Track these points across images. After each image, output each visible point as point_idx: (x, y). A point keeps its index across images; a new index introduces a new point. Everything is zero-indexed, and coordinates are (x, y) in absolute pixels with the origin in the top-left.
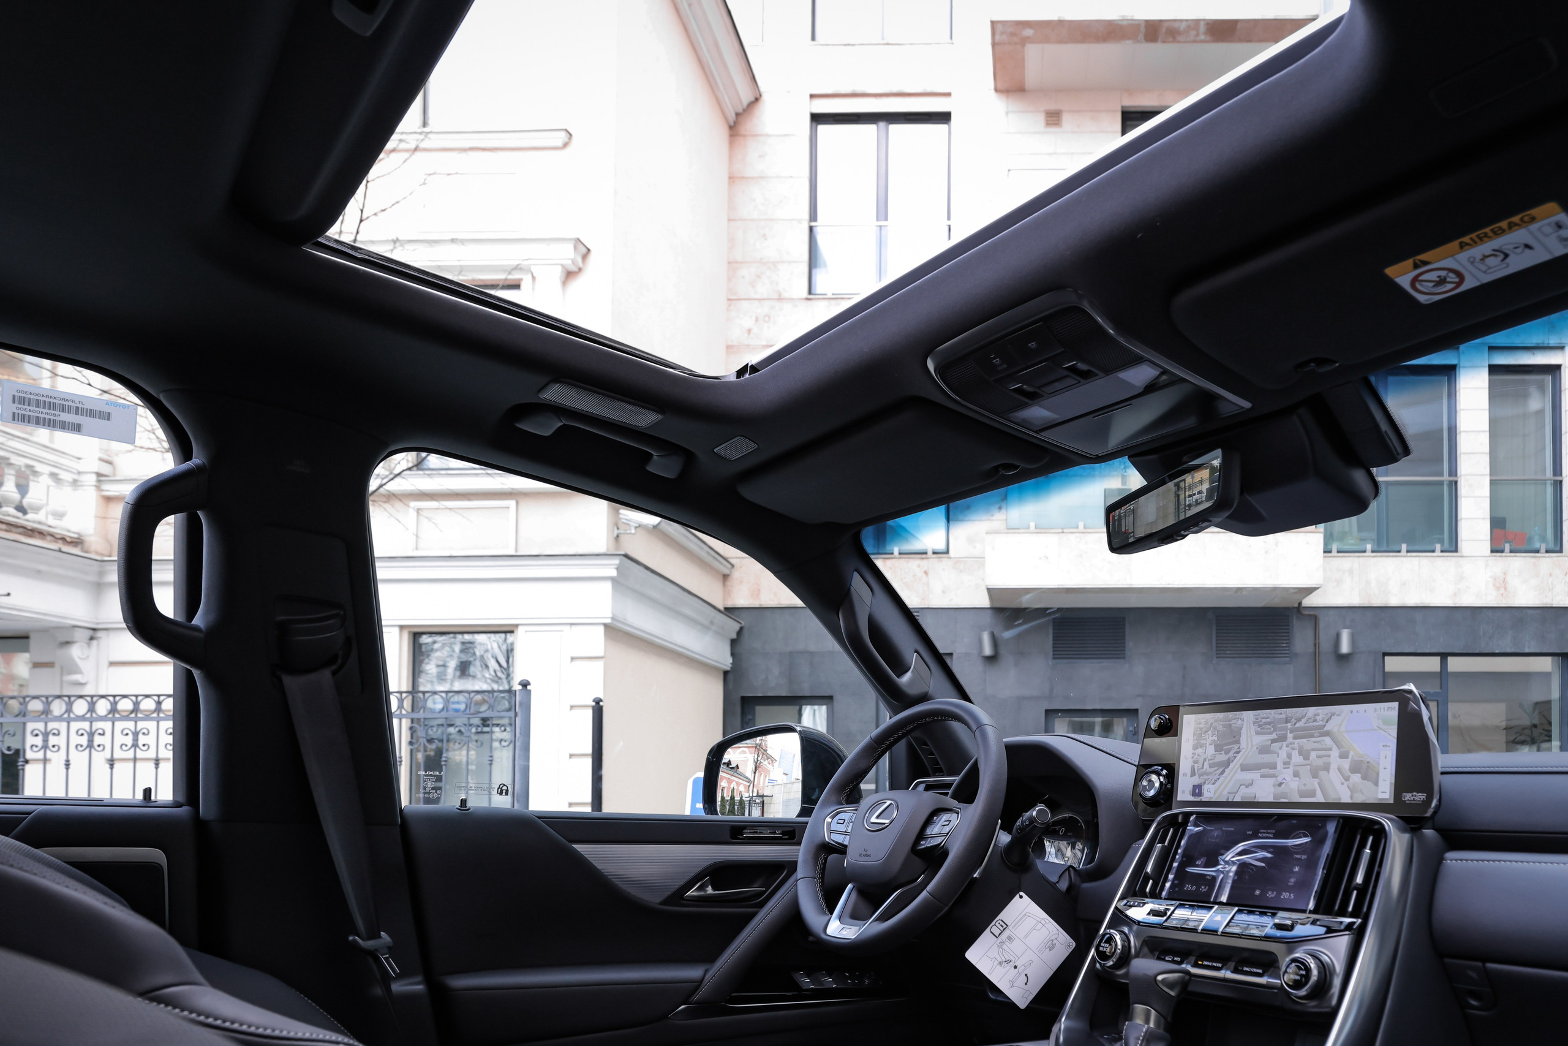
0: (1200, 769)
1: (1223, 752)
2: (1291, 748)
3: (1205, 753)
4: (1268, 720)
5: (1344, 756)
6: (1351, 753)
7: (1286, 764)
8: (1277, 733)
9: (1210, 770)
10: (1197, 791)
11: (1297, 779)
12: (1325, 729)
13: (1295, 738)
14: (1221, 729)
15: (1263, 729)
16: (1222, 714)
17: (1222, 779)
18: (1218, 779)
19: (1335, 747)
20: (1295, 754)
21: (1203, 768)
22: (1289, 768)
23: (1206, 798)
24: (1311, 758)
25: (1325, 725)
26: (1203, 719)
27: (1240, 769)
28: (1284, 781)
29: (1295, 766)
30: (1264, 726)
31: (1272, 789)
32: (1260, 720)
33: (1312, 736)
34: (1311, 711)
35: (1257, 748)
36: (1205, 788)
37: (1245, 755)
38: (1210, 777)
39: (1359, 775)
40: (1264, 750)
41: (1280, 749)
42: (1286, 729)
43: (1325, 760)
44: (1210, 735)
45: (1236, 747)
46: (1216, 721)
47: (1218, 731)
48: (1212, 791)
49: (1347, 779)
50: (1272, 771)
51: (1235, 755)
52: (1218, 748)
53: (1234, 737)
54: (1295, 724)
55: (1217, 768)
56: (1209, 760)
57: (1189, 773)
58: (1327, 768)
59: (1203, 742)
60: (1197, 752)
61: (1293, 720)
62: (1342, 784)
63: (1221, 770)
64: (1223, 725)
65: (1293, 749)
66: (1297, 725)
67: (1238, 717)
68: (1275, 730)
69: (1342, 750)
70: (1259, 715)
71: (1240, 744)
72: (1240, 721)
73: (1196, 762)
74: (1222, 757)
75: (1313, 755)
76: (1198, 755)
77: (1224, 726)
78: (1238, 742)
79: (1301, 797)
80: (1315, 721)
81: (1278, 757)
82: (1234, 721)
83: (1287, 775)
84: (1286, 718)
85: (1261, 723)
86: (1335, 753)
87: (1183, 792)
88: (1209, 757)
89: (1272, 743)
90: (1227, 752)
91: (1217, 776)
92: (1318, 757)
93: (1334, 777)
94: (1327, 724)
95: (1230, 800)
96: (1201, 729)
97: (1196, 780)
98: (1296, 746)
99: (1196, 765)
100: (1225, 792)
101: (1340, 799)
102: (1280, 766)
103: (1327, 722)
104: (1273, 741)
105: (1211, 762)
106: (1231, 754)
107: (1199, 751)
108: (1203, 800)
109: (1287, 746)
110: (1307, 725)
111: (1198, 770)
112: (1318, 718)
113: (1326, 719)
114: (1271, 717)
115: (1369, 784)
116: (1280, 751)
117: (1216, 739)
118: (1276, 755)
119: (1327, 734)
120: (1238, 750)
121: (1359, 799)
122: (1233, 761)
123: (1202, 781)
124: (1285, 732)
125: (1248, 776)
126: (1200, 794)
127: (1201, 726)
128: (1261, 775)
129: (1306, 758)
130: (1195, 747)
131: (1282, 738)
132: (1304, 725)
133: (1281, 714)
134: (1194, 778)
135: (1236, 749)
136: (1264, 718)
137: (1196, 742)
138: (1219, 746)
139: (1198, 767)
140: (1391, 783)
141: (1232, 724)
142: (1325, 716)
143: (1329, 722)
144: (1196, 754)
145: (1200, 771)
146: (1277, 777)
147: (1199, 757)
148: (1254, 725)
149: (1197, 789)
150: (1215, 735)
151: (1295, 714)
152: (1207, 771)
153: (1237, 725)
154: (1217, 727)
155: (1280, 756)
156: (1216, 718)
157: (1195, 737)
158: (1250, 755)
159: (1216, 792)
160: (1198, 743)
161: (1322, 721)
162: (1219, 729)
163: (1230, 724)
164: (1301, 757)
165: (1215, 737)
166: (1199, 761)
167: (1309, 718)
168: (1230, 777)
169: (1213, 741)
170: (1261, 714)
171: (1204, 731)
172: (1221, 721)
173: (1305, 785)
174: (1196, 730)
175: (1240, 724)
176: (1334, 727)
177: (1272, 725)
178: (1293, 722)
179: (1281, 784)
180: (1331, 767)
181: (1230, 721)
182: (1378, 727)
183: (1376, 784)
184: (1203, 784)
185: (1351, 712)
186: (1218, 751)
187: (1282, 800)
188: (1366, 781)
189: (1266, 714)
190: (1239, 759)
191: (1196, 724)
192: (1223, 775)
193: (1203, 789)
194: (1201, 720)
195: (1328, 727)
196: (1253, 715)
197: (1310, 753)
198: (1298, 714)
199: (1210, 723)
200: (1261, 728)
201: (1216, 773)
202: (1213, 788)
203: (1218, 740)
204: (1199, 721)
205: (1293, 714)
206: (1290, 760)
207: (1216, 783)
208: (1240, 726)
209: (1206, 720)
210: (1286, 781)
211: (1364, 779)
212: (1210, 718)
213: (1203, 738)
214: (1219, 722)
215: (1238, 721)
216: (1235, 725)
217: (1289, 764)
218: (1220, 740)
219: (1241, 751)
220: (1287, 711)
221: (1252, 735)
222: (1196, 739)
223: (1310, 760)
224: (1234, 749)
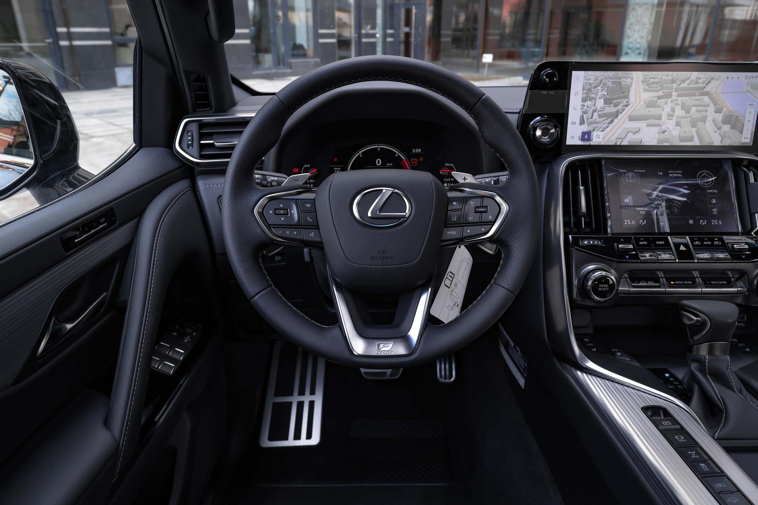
0: (590, 118)
2: (675, 103)
3: (594, 105)
4: (656, 80)
5: (718, 111)
6: (724, 109)
7: (670, 116)
8: (664, 91)
9: (598, 120)
10: (586, 137)
11: (679, 127)
12: (705, 90)
13: (679, 96)
14: (611, 86)
15: (652, 87)
16: (612, 72)
17: (611, 127)
18: (607, 127)
19: (712, 105)
20: (678, 108)
21: (592, 118)
22: (672, 119)
23: (595, 142)
24: (691, 112)
25: (705, 87)
26: (592, 75)
27: (628, 119)
28: (666, 130)
29: (677, 118)
30: (651, 85)
31: (657, 136)
32: (648, 79)
33: (694, 95)
35: (645, 103)
36: (594, 134)
37: (633, 107)
38: (600, 125)
39: (729, 126)
40: (650, 104)
41: (666, 104)
42: (671, 88)
43: (703, 114)
44: (600, 90)
45: (625, 101)
46: (606, 78)
47: (608, 87)
48: (601, 137)
49: (719, 128)
50: (656, 122)
51: (624, 108)
52: (607, 102)
53: (624, 93)
54: (680, 84)
55: (606, 118)
56: (598, 111)
57: (578, 122)
58: (704, 120)
59: (593, 95)
60: (586, 104)
61: (678, 81)
62: (715, 132)
63: (609, 120)
65: (677, 104)
66: (682, 86)
67: (627, 75)
68: (661, 88)
69: (717, 106)
70: (648, 75)
71: (628, 98)
72: (629, 79)
73: (585, 112)
74: (611, 109)
75: (694, 109)
76: (588, 107)
77: (613, 83)
78: (627, 97)
79: (681, 142)
81: (663, 110)
82: (623, 79)
83: (670, 125)
84: (673, 79)
85: (649, 82)
86: (711, 109)
87: (572, 137)
88: (598, 109)
89: (658, 99)
90: (616, 105)
91: (606, 125)
92: (698, 111)
93: (709, 126)
94: (707, 86)
95: (618, 144)
96: (590, 84)
97: (585, 128)
98: (679, 102)
99: (585, 116)
100: (614, 138)
101: (713, 143)
102: (664, 117)
103: (707, 84)
104: (659, 98)
105: (600, 113)
106: (620, 107)
107: (588, 103)
108: (592, 144)
109: (672, 102)
110: (690, 86)
111: (587, 119)
112: (699, 81)
114: (658, 77)
115: (737, 132)
116: (665, 106)
117: (606, 93)
118: (662, 109)
119: (707, 94)
120: (627, 104)
121: (727, 142)
122: (621, 113)
123: (592, 129)
124: (670, 91)
125: (634, 125)
126: (589, 139)
127: (591, 82)
128: (647, 124)
129: (688, 111)
130: (584, 100)
131: (668, 96)
132: (687, 86)
133: (668, 76)
134: (583, 126)
135: (625, 103)
136: (652, 78)
137: (586, 95)
138: (609, 99)
139: (587, 117)
140: (752, 132)
141: (622, 81)
142: (706, 80)
143: (708, 85)
144: (586, 106)
145: (589, 120)
146: (661, 126)
147: (588, 109)
148: (642, 84)
149: (586, 135)
150: (605, 90)
151: (680, 77)
152: (596, 121)
153: (626, 83)
154: (607, 83)
155: (665, 110)
156: (606, 76)
157: (585, 91)
158: (638, 107)
159: (604, 138)
160: (587, 96)
161: (703, 83)
162: (609, 85)
163: (620, 81)
164: (684, 111)
165: (605, 91)
166: (588, 112)
167: (692, 81)
168: (618, 126)
169: (602, 95)
170: (650, 75)
171: (594, 86)
172: (611, 79)
173: (685, 132)
174: (586, 84)
175: (629, 82)
176: (713, 88)
177: (659, 84)
178: (678, 83)
179: (665, 130)
180: (708, 119)
181: (620, 79)
182: (747, 91)
183: (741, 132)
184: (592, 131)
185: (728, 78)
186: (607, 104)
187: (665, 144)
188: (733, 130)
189: (655, 75)
190: (628, 111)
191: (585, 80)
192: (611, 124)
193: (592, 136)
194: (590, 76)
195: (707, 89)
196: (642, 75)
197: (691, 108)
198: (683, 77)
199: (599, 80)
200: (649, 86)
201: (604, 122)
202: (601, 134)
203: (608, 94)
204: (588, 77)
205: (679, 76)
206: (673, 113)
207: (604, 130)
208: (630, 83)
209: (596, 77)
210: (668, 130)
211: (732, 128)
212: (600, 75)
213: (593, 92)
214: (609, 79)
215: (627, 79)
216: (624, 83)
217: (672, 116)
218: (610, 94)
219: (630, 104)
220: (673, 74)
221: (641, 91)
222: (586, 93)
223: (691, 113)
224: (623, 103)
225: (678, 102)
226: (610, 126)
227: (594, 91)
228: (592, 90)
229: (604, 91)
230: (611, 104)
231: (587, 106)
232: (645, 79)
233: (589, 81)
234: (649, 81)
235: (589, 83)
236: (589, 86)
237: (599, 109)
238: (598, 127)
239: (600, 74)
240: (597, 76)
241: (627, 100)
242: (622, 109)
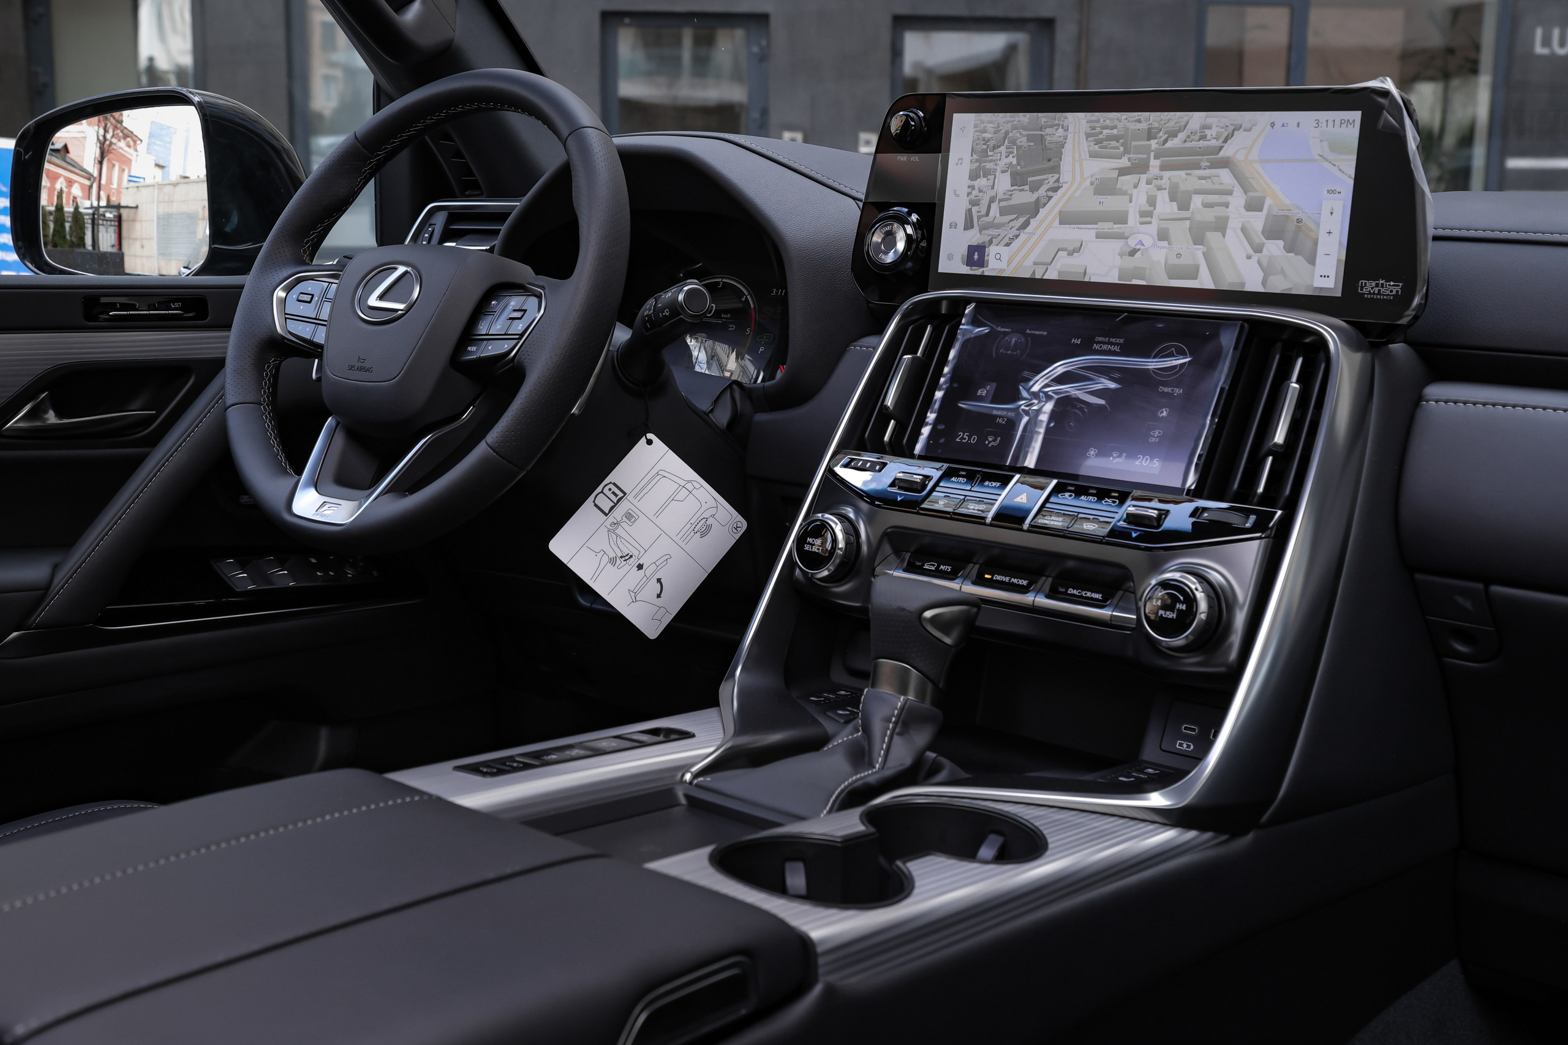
0: (983, 216)
1: (1027, 187)
2: (1155, 186)
3: (993, 187)
4: (1115, 131)
5: (1254, 206)
6: (1268, 202)
7: (1146, 215)
9: (999, 218)
10: (976, 257)
11: (1165, 243)
12: (1221, 154)
13: (1163, 168)
14: (1026, 145)
15: (1105, 147)
16: (1028, 115)
17: (1023, 236)
18: (1017, 236)
19: (1238, 191)
20: (1163, 197)
21: (987, 214)
22: (1150, 223)
23: (991, 271)
24: (1192, 206)
25: (1221, 148)
26: (990, 122)
27: (1058, 221)
28: (1138, 247)
29: (1161, 220)
30: (1105, 143)
31: (1117, 261)
32: (1098, 130)
33: (1197, 166)
34: (1197, 119)
35: (1092, 184)
36: (992, 251)
37: (1071, 191)
38: (1002, 232)
39: (1281, 243)
40: (1104, 188)
41: (1136, 186)
42: (1148, 150)
43: (1219, 211)
44: (1004, 155)
45: (1051, 178)
46: (1015, 128)
47: (1019, 148)
48: (1005, 259)
49: (1258, 249)
50: (1117, 228)
51: (1050, 193)
52: (1018, 179)
53: (1049, 160)
54: (1165, 141)
55: (1014, 216)
56: (1000, 201)
57: (961, 223)
58: (1221, 226)
59: (989, 166)
60: (977, 182)
61: (1161, 134)
62: (1249, 257)
63: (1022, 220)
64: (1028, 136)
65: (1159, 188)
66: (1169, 144)
67: (1057, 122)
68: (1127, 151)
69: (1251, 194)
70: (1099, 121)
71: (1059, 173)
72: (1060, 130)
73: (974, 203)
74: (1024, 197)
75: (1197, 201)
76: (980, 191)
77: (1030, 138)
78: (1056, 169)
79: (1169, 279)
80: (1203, 137)
81: (1131, 202)
82: (1048, 130)
83: (1145, 235)
84: (1149, 130)
85: (1101, 136)
86: (1238, 200)
87: (950, 257)
88: (1000, 196)
89: (1119, 175)
90: (1034, 188)
91: (1014, 232)
92: (1204, 204)
93: (1234, 243)
94: (1226, 146)
95: (1038, 276)
96: (986, 141)
97: (974, 237)
98: (1165, 182)
99: (974, 209)
100: (1029, 262)
101: (1243, 284)
102: (1133, 218)
103: (1225, 141)
104: (1123, 172)
105: (1003, 204)
106: (1042, 191)
107: (982, 182)
108: (985, 274)
109: (1149, 183)
110: (1188, 145)
111: (979, 218)
112: (1208, 132)
113: (1226, 134)
114: (1120, 125)
115: (1299, 261)
116: (1135, 192)
117: (1014, 161)
118: (1127, 198)
119: (1225, 163)
120: (1056, 185)
121: (1278, 286)
122: (1045, 204)
123: (988, 239)
124: (1145, 156)
125: (1071, 234)
126: (981, 263)
127: (987, 135)
128: (1097, 233)
129: (1184, 206)
130: (974, 176)
131: (1143, 168)
132: (1178, 144)
133: (1139, 121)
134: (968, 231)
135: (1051, 184)
136: (1106, 127)
137: (977, 164)
138: (1020, 175)
139: (978, 212)
140: (1339, 261)
141: (1047, 135)
142: (1223, 130)
143: (1229, 142)
144: (976, 188)
145: (983, 219)
146: (1127, 238)
147: (982, 194)
148: (1087, 140)
149: (976, 253)
150: (1013, 155)
151: (1165, 124)
152: (996, 221)
153: (1055, 139)
154: (1017, 139)
155: (1134, 200)
156: (1015, 123)
157: (975, 156)
158: (1078, 193)
159: (1010, 261)
160: (980, 166)
161: (1217, 139)
162: (1021, 144)
163: (1042, 135)
164: (1175, 204)
165: (1013, 157)
166: (981, 202)
167: (1192, 133)
168: (1038, 233)
169: (1008, 166)
170: (1102, 120)
171: (992, 145)
172: (1025, 129)
173: (1179, 255)
174: (978, 142)
175: (1061, 137)
176: (1238, 150)
177: (1121, 141)
178: (1161, 137)
179: (1135, 249)
180: (1230, 225)
181: (1041, 131)
182: (1321, 156)
183: (1312, 261)
184: (987, 244)
185: (1273, 125)
186: (1016, 185)
187: (1135, 282)
188: (1292, 254)
189: (1112, 119)
190: (1058, 202)
191: (976, 131)
192: (1025, 231)
193: (986, 255)
194: (986, 125)
195: (1227, 151)
196: (1086, 121)
197: (1190, 198)
198: (1171, 124)
199: (1003, 132)
200: (1101, 146)
201: (1011, 224)
202: (1005, 252)
203: (1018, 164)
204: (982, 126)
205: (1163, 122)
206: (1152, 208)
207: (1011, 243)
208: (1061, 139)
209: (996, 126)
210: (1142, 247)
211: (1289, 249)
212: (1004, 122)
213: (991, 158)
214: (1020, 130)
215: (1057, 129)
216: (1051, 139)
217: (1149, 214)
218: (1022, 163)
219: (1062, 187)
220: (1151, 117)
221: (1083, 158)
222: (977, 161)
223: (1191, 210)
224: (1049, 182)
225: (1163, 181)
226: (1022, 234)
227: (992, 156)
228: (990, 153)
229: (1011, 155)
230: (1024, 185)
231: (979, 188)
232: (1093, 128)
233: (985, 135)
234: (1101, 133)
235: (984, 139)
236: (984, 144)
237: (1002, 195)
238: (999, 235)
239: (1003, 120)
240: (998, 124)
241: (1056, 176)
242: (1047, 196)
